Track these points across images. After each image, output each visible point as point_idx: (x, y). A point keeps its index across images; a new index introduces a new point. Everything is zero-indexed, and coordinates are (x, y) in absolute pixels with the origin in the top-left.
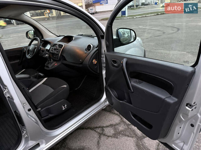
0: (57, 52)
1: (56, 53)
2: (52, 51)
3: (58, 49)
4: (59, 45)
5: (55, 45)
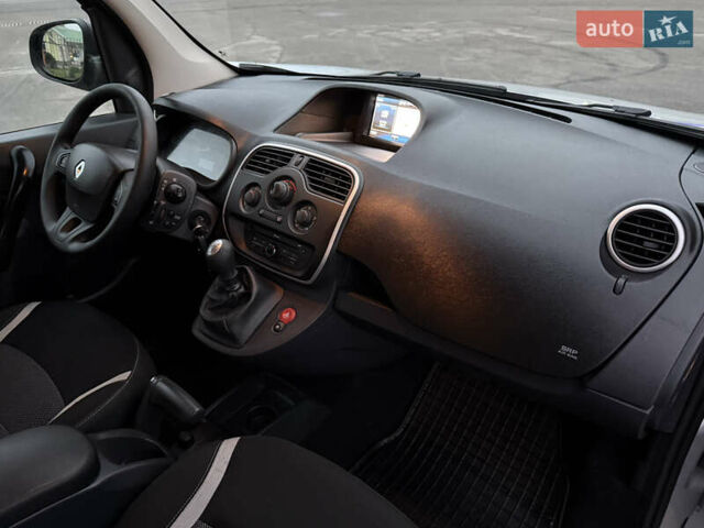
2: (253, 204)
3: (305, 203)
4: (308, 166)
5: (272, 162)
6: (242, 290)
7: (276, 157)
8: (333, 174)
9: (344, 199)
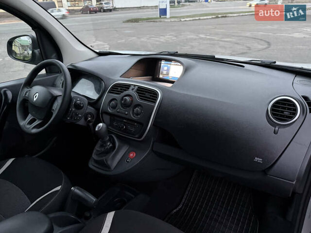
4: (137, 90)
5: (121, 89)
6: (111, 145)
7: (123, 87)
8: (149, 93)
9: (155, 103)
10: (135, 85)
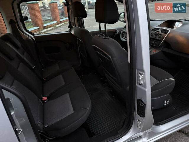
0: (159, 37)
1: (157, 38)
2: (152, 35)
4: (162, 30)
5: (156, 30)
8: (166, 31)
9: (167, 34)
10: (161, 29)
